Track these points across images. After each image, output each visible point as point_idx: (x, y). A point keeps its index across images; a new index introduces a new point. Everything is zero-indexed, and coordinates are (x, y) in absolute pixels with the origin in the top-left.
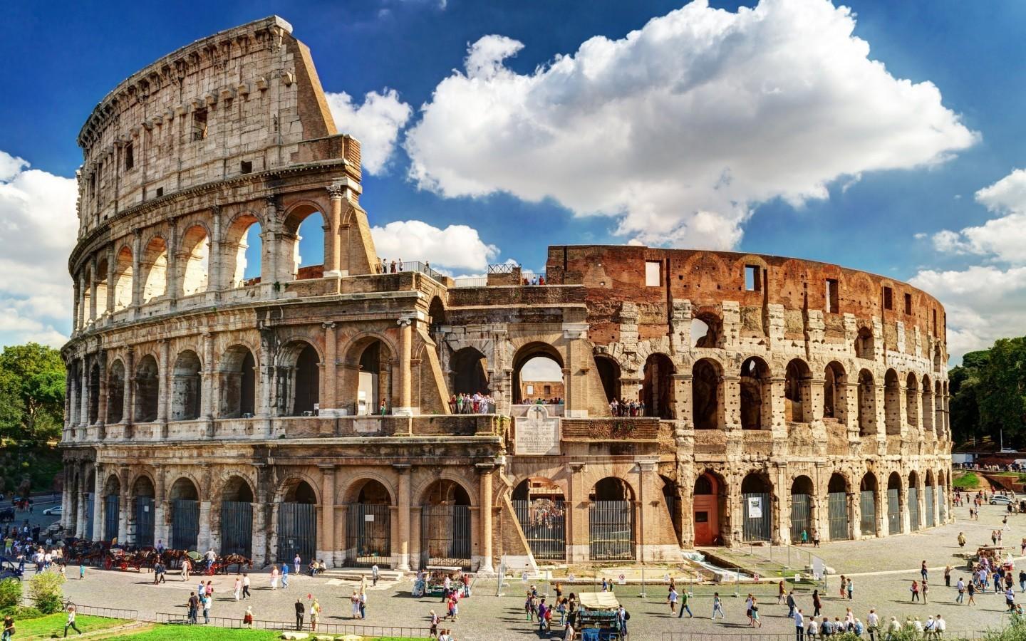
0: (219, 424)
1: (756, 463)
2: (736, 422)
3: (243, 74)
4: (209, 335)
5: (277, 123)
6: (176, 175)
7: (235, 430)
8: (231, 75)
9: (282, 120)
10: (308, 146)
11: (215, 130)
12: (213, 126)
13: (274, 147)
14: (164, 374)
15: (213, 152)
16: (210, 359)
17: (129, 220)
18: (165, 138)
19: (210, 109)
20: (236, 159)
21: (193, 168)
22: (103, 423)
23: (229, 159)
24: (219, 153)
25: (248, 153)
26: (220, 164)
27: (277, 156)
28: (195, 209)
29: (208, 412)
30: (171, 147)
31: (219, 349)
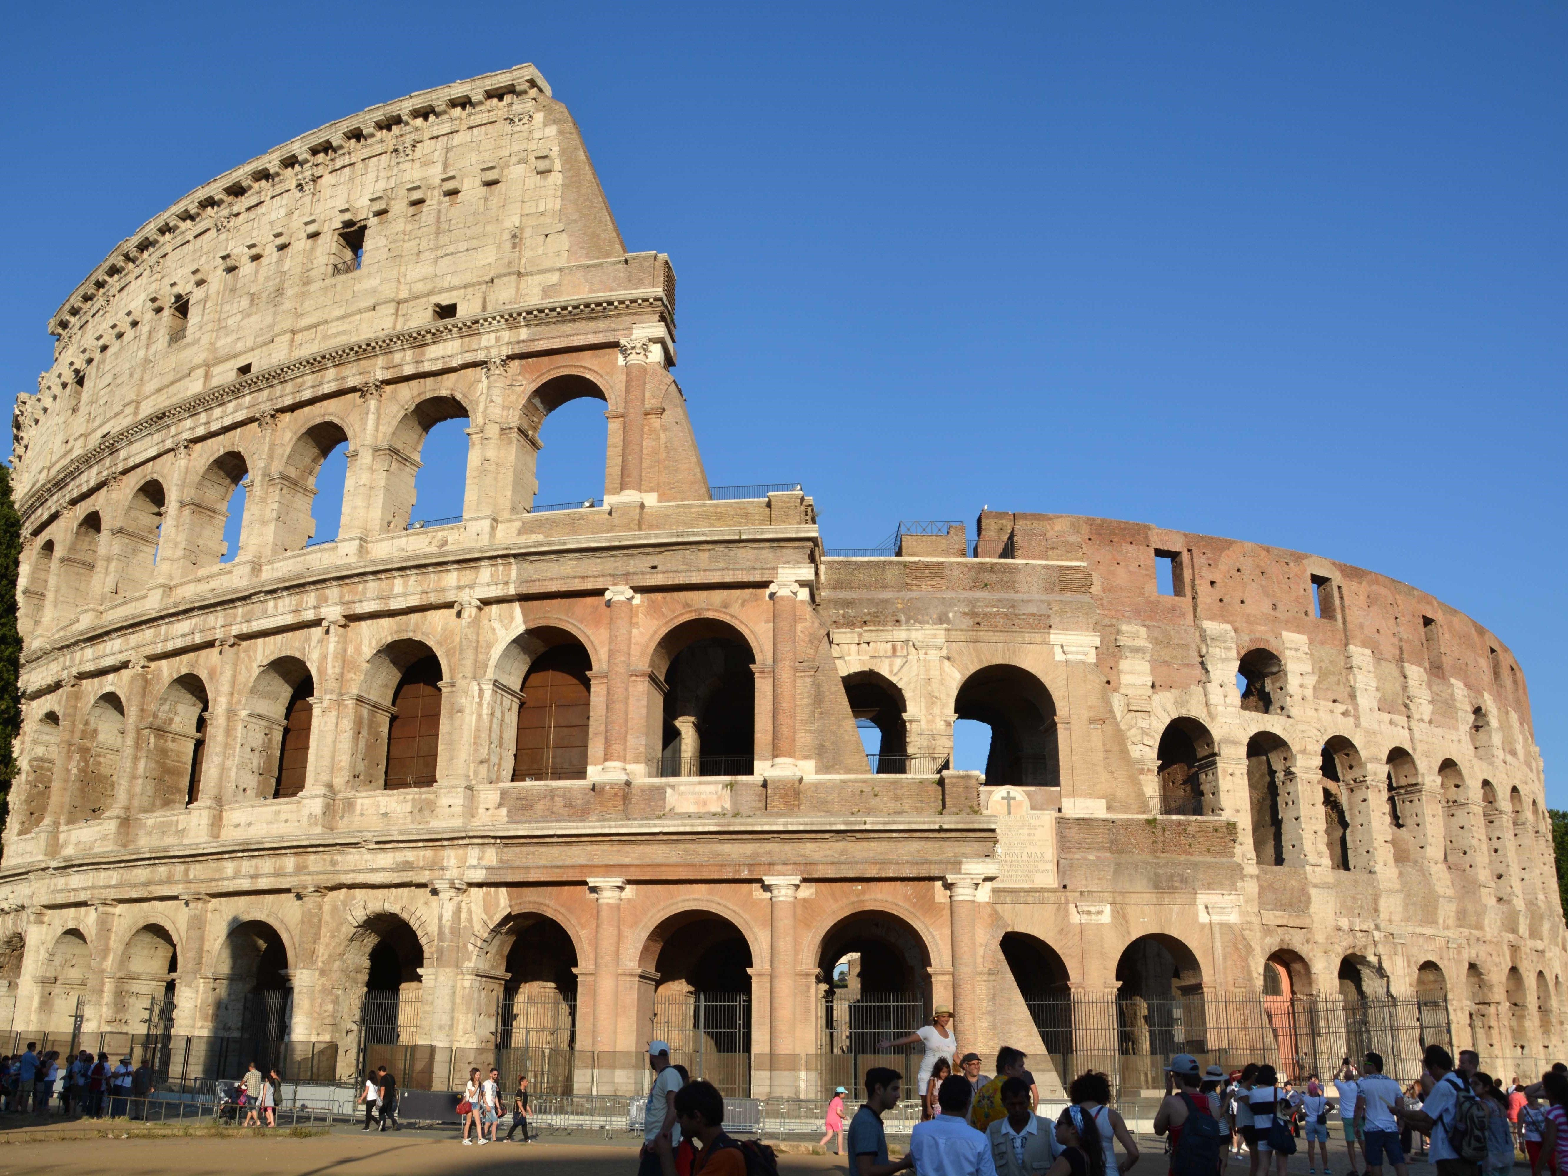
0: (350, 804)
1: (1359, 934)
2: (1320, 855)
3: (450, 161)
4: (343, 622)
5: (516, 238)
6: (288, 336)
7: (385, 814)
8: (425, 164)
9: (528, 232)
10: (580, 274)
11: (383, 254)
12: (377, 249)
13: (509, 274)
14: (224, 706)
15: (375, 291)
16: (337, 670)
17: (168, 426)
18: (267, 279)
19: (373, 221)
20: (423, 300)
21: (326, 322)
22: (56, 824)
23: (406, 301)
24: (388, 291)
25: (451, 289)
26: (391, 309)
27: (512, 291)
28: (326, 391)
29: (325, 777)
30: (280, 291)
31: (358, 650)
